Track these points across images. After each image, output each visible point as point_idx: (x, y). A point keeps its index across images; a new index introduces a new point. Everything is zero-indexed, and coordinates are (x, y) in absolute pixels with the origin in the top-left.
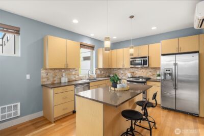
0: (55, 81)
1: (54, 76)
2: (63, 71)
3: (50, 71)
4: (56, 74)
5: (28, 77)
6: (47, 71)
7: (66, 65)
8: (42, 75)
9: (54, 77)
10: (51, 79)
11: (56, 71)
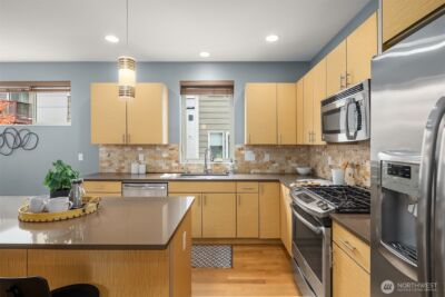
0: (123, 168)
1: (121, 158)
2: (140, 149)
3: (114, 149)
4: (127, 155)
5: (81, 157)
6: (109, 149)
7: (127, 136)
8: (101, 155)
9: (120, 162)
10: (116, 165)
11: (126, 149)
